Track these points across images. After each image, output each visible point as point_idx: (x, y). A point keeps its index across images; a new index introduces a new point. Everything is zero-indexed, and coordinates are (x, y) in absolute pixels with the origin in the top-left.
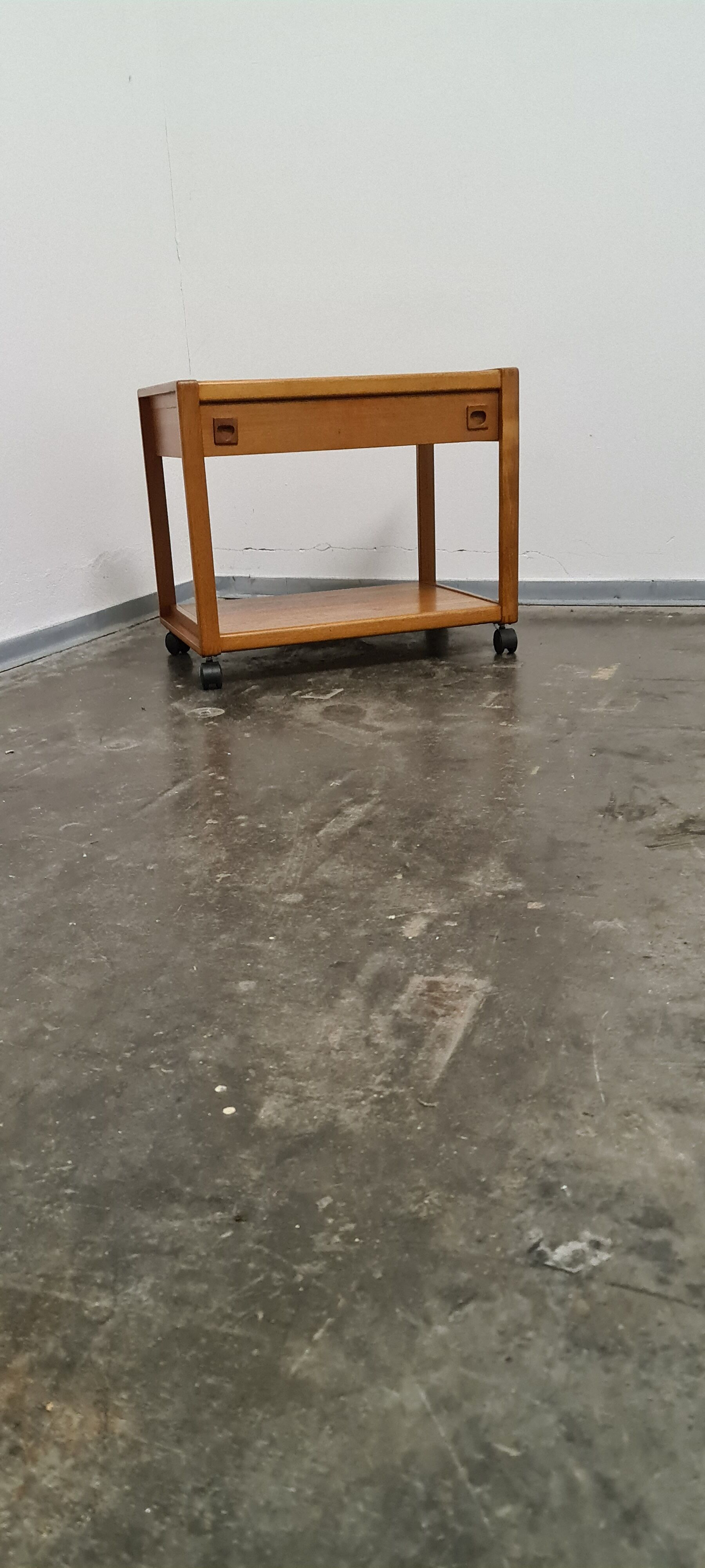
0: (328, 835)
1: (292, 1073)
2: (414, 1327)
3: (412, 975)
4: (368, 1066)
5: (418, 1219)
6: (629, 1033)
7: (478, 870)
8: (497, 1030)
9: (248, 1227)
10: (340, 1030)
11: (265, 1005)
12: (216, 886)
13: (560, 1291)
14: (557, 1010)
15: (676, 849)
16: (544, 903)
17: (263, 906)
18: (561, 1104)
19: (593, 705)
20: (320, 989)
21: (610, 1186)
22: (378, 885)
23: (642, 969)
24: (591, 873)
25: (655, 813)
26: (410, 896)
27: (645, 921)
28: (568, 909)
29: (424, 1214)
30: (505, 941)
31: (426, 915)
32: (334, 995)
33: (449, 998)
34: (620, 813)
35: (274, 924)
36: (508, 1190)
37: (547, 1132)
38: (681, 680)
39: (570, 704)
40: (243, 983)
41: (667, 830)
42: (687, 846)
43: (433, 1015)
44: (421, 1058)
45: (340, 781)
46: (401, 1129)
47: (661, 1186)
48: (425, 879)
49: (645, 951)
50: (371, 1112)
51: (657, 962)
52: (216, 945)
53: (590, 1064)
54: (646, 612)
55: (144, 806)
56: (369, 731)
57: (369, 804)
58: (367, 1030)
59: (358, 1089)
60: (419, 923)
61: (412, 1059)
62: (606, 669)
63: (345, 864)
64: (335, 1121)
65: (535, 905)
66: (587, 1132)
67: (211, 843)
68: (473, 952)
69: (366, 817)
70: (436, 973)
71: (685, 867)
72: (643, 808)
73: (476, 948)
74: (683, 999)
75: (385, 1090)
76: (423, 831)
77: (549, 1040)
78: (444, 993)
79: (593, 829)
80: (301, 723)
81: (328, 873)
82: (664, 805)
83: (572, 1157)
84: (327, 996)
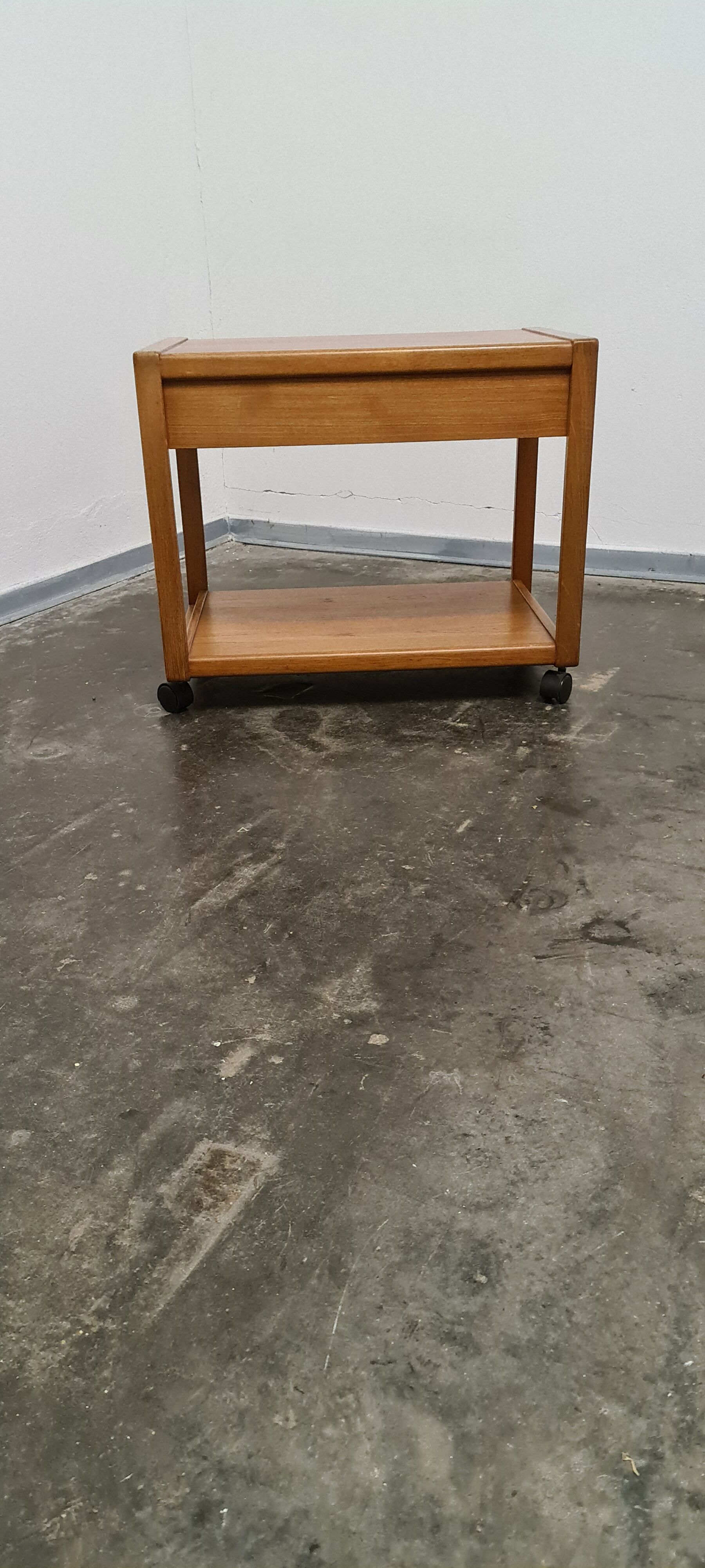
0: (204, 906)
3: (200, 1139)
4: (93, 1282)
5: (43, 1545)
6: (397, 1258)
7: (340, 977)
8: (255, 1239)
10: (88, 1219)
11: (26, 1171)
12: (53, 977)
14: (334, 1211)
15: (566, 963)
16: (389, 1036)
17: (89, 1012)
18: (276, 1369)
19: (566, 729)
20: (93, 1152)
21: (273, 1516)
22: (226, 991)
23: (453, 1154)
24: (459, 993)
25: (565, 904)
26: (251, 1012)
27: (487, 1075)
28: (412, 1048)
29: (52, 1536)
30: (323, 1093)
31: (255, 1043)
32: (105, 1162)
33: (225, 1180)
34: (527, 900)
35: (88, 1043)
36: (160, 1507)
37: (242, 1414)
38: (675, 699)
39: (542, 726)
40: (16, 1133)
41: (567, 933)
42: (578, 960)
43: (197, 1206)
44: (155, 1275)
45: (250, 825)
46: (85, 1392)
47: (333, 1521)
48: (277, 986)
49: (467, 1124)
50: (65, 1359)
51: (473, 1143)
52: (13, 1070)
53: (334, 1305)
54: (679, 590)
55: (32, 847)
56: (314, 750)
57: (265, 864)
58: (116, 1222)
59: (67, 1319)
60: (242, 1055)
61: (145, 1275)
62: (601, 676)
63: (203, 955)
64: (20, 1368)
65: (378, 1040)
66: (287, 1419)
67: (77, 910)
68: (281, 1108)
69: (254, 884)
70: (228, 1138)
71: (564, 993)
72: (555, 896)
73: (286, 1103)
74: (478, 1207)
75: (95, 1323)
76: (305, 911)
77: (305, 1260)
78: (224, 1170)
79: (488, 924)
80: (247, 734)
81: (178, 968)
82: (580, 892)
83: (253, 1461)
84: (97, 1163)
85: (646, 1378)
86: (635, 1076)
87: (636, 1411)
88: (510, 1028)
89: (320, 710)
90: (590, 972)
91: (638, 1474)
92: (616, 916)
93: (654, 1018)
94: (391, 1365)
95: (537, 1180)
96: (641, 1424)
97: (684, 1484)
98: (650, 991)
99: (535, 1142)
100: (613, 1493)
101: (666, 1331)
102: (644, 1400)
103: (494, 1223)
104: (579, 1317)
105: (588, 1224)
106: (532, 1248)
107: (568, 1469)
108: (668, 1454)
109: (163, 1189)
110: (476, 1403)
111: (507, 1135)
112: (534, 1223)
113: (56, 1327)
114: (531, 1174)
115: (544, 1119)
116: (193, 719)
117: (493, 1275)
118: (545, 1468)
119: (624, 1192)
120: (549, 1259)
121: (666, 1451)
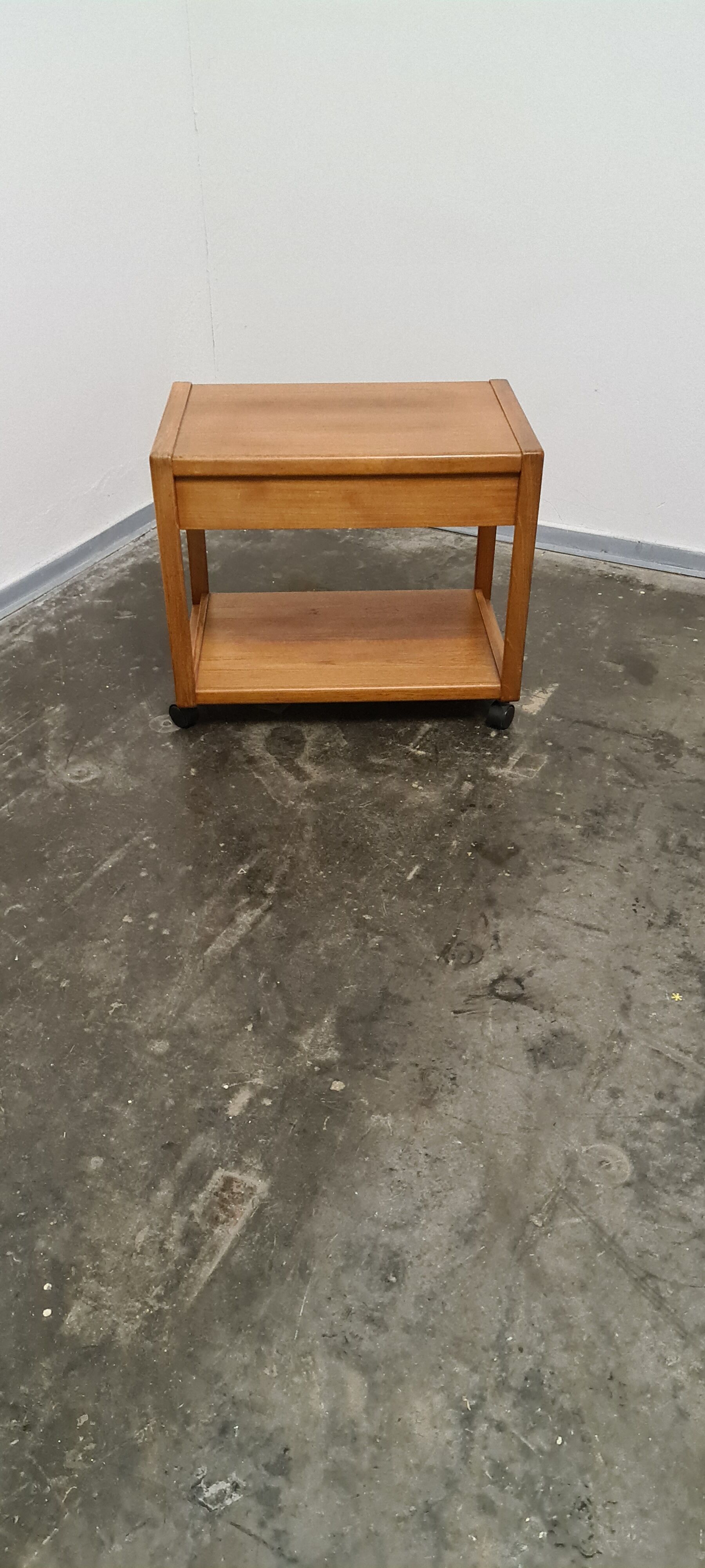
0: (214, 953)
1: (101, 1276)
2: (102, 1543)
3: (216, 1168)
4: (152, 1275)
5: (135, 1445)
7: (313, 1027)
8: (253, 1247)
9: (30, 1436)
10: (147, 1228)
11: (103, 1191)
12: (107, 1020)
13: (198, 1523)
14: (303, 1227)
15: (475, 1018)
16: (345, 1083)
17: (135, 1055)
18: (264, 1338)
19: (504, 762)
20: (146, 1178)
21: (264, 1431)
22: (230, 1037)
23: (382, 1184)
24: (396, 1045)
25: (481, 960)
26: (249, 1058)
27: (410, 1120)
28: (360, 1094)
29: (140, 1441)
30: (298, 1132)
31: (253, 1087)
32: (153, 1185)
33: (234, 1201)
34: (453, 955)
35: (137, 1083)
36: (200, 1425)
37: (246, 1367)
38: (597, 726)
39: (485, 756)
40: (94, 1159)
41: (478, 989)
42: (484, 1015)
43: (215, 1221)
44: (191, 1272)
45: (247, 867)
46: (153, 1351)
47: (297, 1435)
48: (268, 1034)
49: (393, 1161)
50: (140, 1328)
51: (396, 1176)
52: (87, 1106)
53: (301, 1296)
54: (625, 577)
55: (79, 885)
56: (299, 779)
57: (259, 910)
58: (165, 1232)
59: (139, 1301)
60: (243, 1097)
61: (185, 1272)
62: (541, 694)
63: (213, 1002)
64: (113, 1334)
65: (338, 1086)
66: (272, 1371)
67: (119, 954)
68: (270, 1144)
69: (251, 931)
70: (235, 1168)
71: (471, 1047)
72: (474, 950)
73: (274, 1139)
74: (395, 1227)
75: (156, 1304)
76: (288, 961)
77: (284, 1264)
78: (233, 1193)
79: (422, 979)
80: (245, 756)
81: (197, 1015)
82: (494, 947)
83: (252, 1397)
84: (148, 1187)
85: (483, 1348)
86: (509, 1123)
87: (474, 1370)
88: (429, 1078)
89: (304, 728)
90: (491, 1028)
91: (470, 1409)
92: (515, 974)
93: (529, 1072)
94: (334, 1338)
95: (435, 1206)
96: (476, 1378)
97: (495, 1416)
98: (530, 1047)
99: (436, 1177)
100: (455, 1421)
101: (500, 1317)
102: (480, 1363)
103: (404, 1238)
104: (449, 1307)
105: (463, 1242)
106: (427, 1257)
107: (431, 1405)
108: (489, 1397)
109: (193, 1207)
110: (383, 1363)
111: (419, 1170)
112: (429, 1239)
114: (432, 1202)
115: (444, 1158)
116: (199, 737)
117: (400, 1276)
118: (419, 1405)
119: (489, 1217)
120: (436, 1266)
121: (488, 1395)
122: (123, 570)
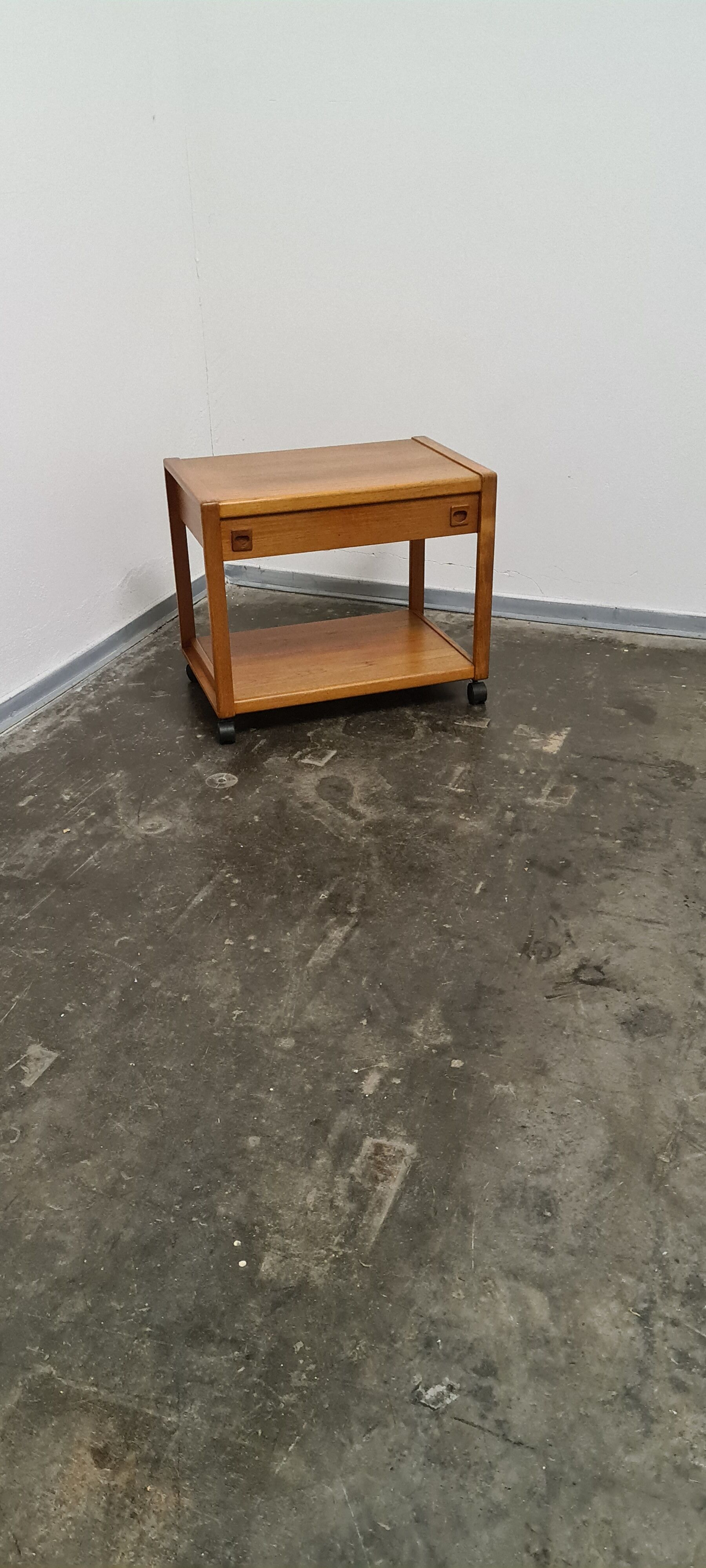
0: (315, 964)
1: (282, 1231)
2: (343, 1445)
3: (365, 1136)
4: (330, 1227)
5: (351, 1363)
6: (499, 1205)
7: (421, 1018)
8: (415, 1198)
9: (254, 1364)
10: (314, 1190)
11: (266, 1163)
12: (232, 1024)
13: (426, 1421)
14: (457, 1179)
15: (566, 1001)
16: (463, 1061)
17: (266, 1051)
18: (447, 1269)
19: (538, 793)
20: (303, 1149)
21: (465, 1342)
22: (350, 1031)
23: (518, 1139)
24: (501, 1027)
25: (559, 953)
26: (370, 1047)
27: (529, 1086)
28: (479, 1069)
29: (355, 1359)
30: (431, 1103)
31: (380, 1070)
32: (311, 1155)
33: (388, 1162)
34: (534, 951)
35: (273, 1074)
36: (406, 1341)
37: (435, 1293)
38: (613, 760)
39: (519, 790)
40: (251, 1138)
41: (563, 977)
42: (574, 998)
43: (376, 1180)
44: (364, 1222)
45: (327, 892)
46: (347, 1287)
47: (495, 1343)
48: (383, 1026)
49: (524, 1120)
50: (330, 1270)
51: (529, 1132)
52: (233, 1096)
53: (470, 1233)
54: (607, 639)
55: (177, 917)
56: (355, 819)
57: (347, 926)
58: (332, 1192)
59: (323, 1249)
60: (374, 1078)
61: (359, 1222)
62: (557, 737)
63: (326, 1004)
64: (307, 1276)
65: (456, 1063)
66: (459, 1295)
67: (229, 970)
68: (408, 1114)
69: (344, 944)
70: (381, 1136)
71: (568, 1024)
72: (551, 947)
73: (410, 1110)
74: (539, 1172)
75: (340, 1250)
76: (385, 965)
77: (447, 1209)
78: (385, 1156)
79: (510, 972)
80: (300, 803)
81: (313, 1015)
82: (568, 943)
83: (447, 1316)
84: (307, 1155)
85: (643, 1262)
86: (619, 1082)
87: (640, 1279)
90: (583, 1008)
91: (644, 1311)
92: (594, 962)
93: (626, 1040)
94: (508, 1264)
95: (570, 1153)
96: (643, 1286)
97: (668, 1315)
98: (622, 1021)
99: (565, 1129)
100: (633, 1321)
101: (652, 1237)
102: (643, 1274)
103: (549, 1181)
104: (604, 1232)
105: (603, 1179)
106: (573, 1194)
107: (609, 1310)
108: (658, 1300)
109: (352, 1170)
110: (557, 1281)
111: (548, 1125)
112: (572, 1180)
113: (319, 1254)
114: (567, 1150)
115: (568, 1114)
117: (554, 1211)
118: (597, 1311)
119: (621, 1158)
120: (584, 1200)
121: (657, 1298)
122: (148, 658)
